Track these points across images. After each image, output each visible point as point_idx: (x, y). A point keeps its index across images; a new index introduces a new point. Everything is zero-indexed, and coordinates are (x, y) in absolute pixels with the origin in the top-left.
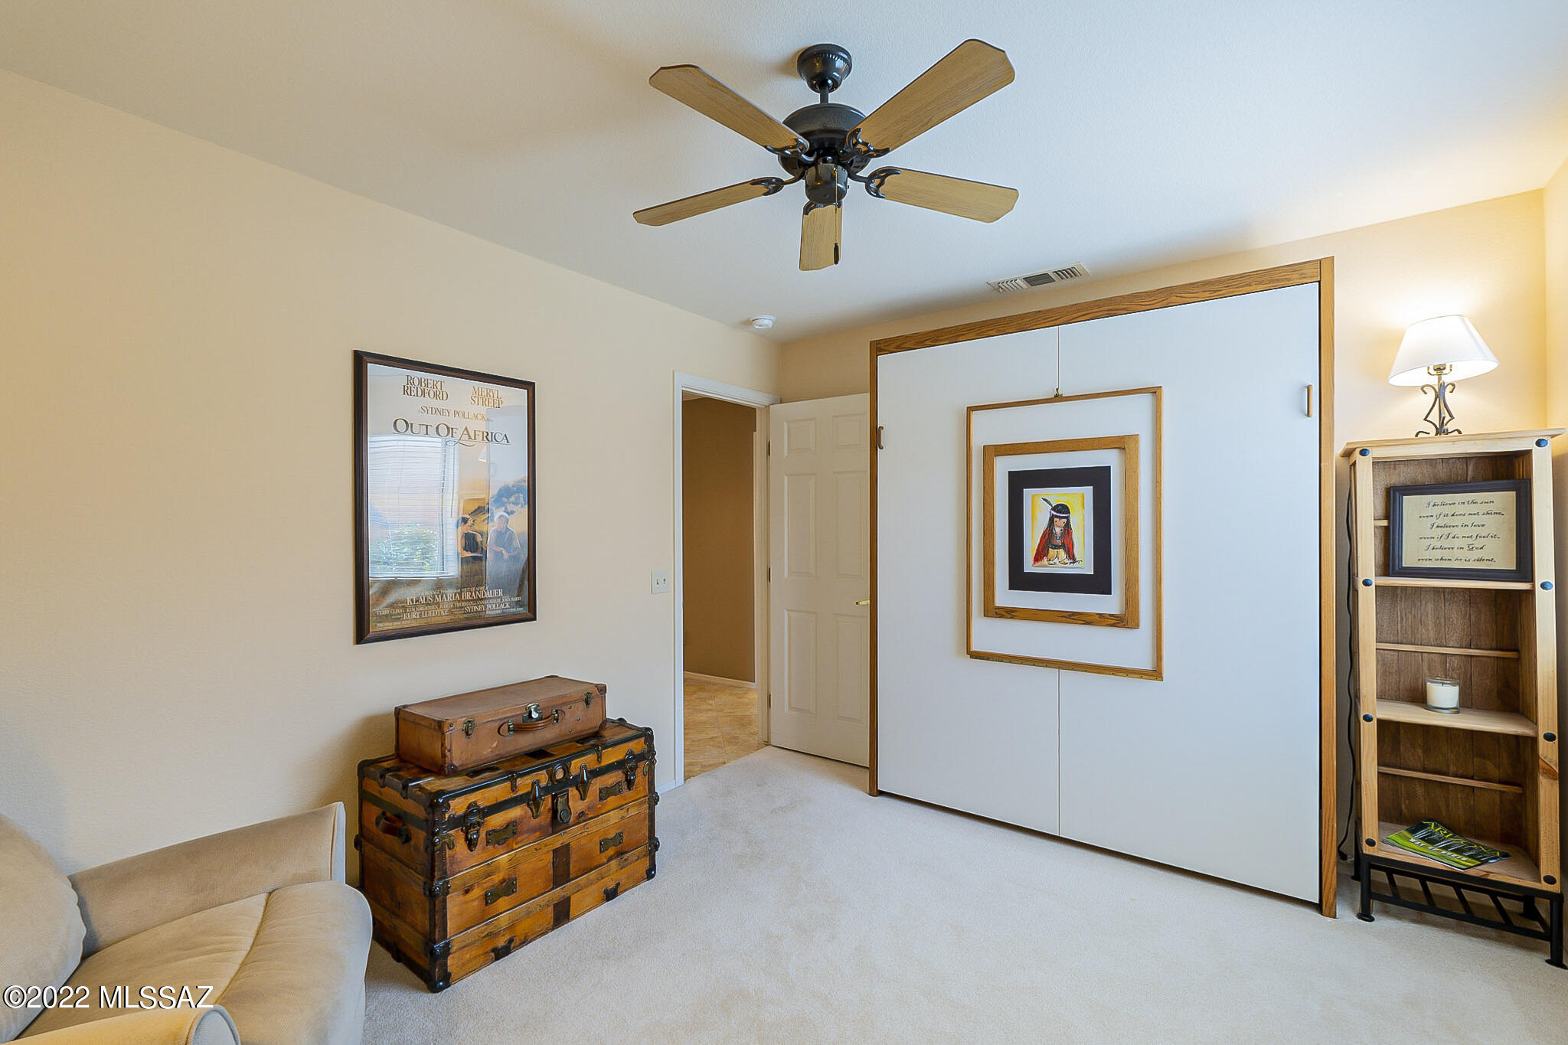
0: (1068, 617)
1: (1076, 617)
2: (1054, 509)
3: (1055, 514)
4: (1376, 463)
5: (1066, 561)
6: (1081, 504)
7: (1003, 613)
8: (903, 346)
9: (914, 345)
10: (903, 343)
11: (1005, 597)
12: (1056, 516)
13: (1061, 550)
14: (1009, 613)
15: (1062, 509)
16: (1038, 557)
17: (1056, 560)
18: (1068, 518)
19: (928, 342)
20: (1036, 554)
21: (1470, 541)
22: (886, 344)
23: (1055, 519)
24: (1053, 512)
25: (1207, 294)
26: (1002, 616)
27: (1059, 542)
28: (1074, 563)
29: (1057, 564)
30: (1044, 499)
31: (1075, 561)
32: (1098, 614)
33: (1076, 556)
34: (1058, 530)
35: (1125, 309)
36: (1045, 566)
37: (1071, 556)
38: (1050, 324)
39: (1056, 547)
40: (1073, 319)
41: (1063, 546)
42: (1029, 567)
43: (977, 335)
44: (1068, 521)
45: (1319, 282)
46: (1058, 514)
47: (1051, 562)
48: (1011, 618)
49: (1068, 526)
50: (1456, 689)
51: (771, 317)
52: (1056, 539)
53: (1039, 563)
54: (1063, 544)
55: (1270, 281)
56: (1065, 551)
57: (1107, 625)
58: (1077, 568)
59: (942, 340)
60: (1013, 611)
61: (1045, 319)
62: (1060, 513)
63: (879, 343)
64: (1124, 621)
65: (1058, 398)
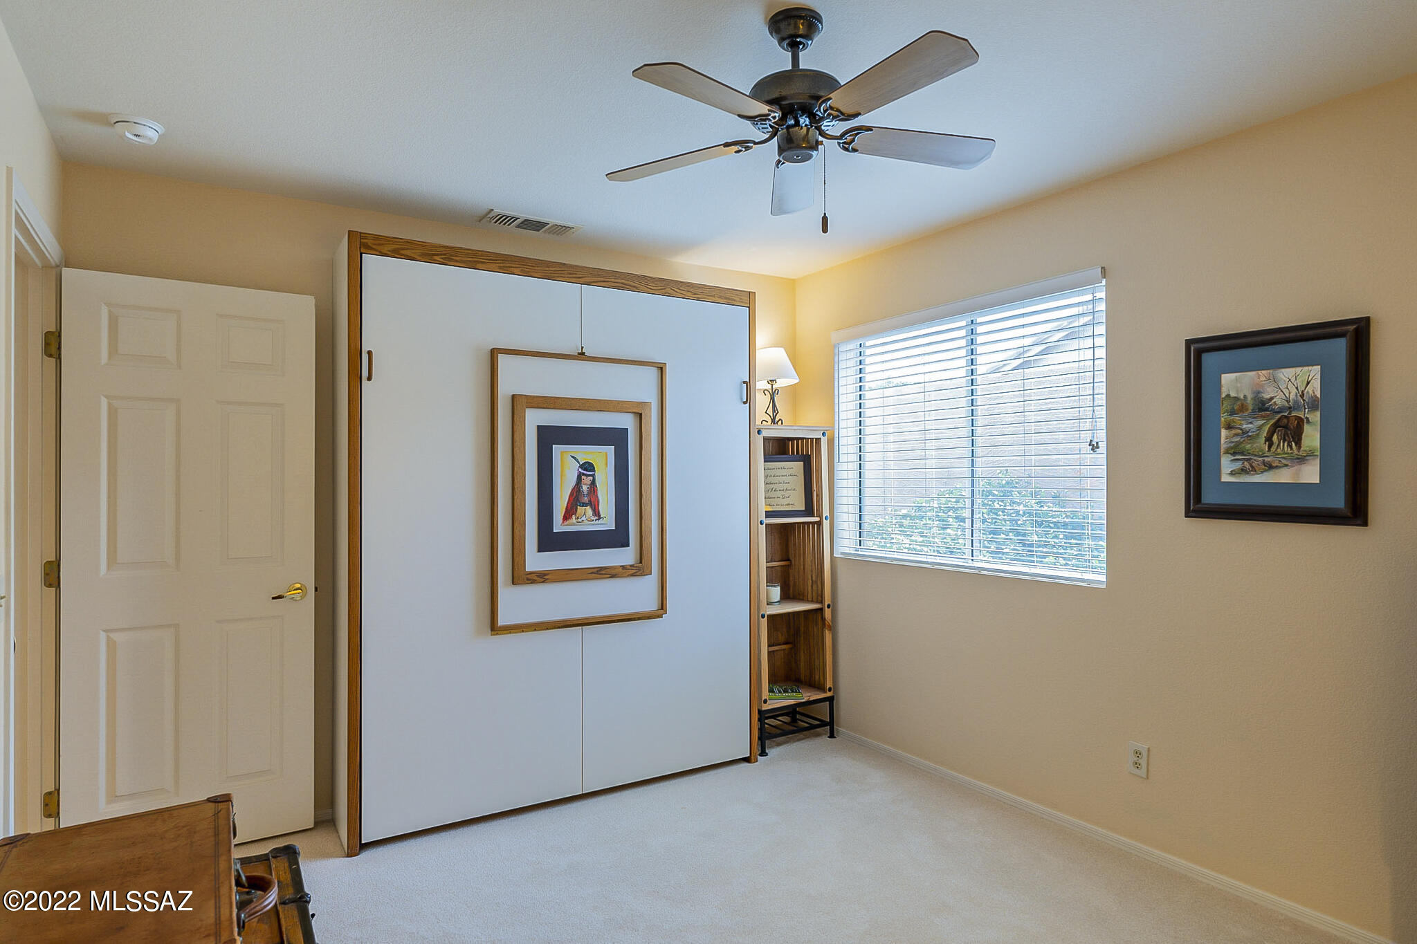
0: (597, 573)
1: (603, 572)
2: (581, 467)
3: (582, 471)
4: (765, 439)
5: (593, 518)
6: (604, 462)
7: (535, 578)
8: (402, 252)
9: (420, 256)
10: (403, 249)
11: (535, 560)
12: (584, 474)
13: (588, 508)
14: (542, 577)
15: (588, 467)
16: (566, 517)
17: (584, 518)
18: (593, 476)
19: (437, 258)
20: (565, 512)
21: (783, 493)
22: (377, 242)
23: (583, 477)
24: (580, 470)
25: (689, 294)
26: (533, 582)
27: (586, 500)
28: (599, 519)
29: (585, 522)
30: (572, 456)
31: (599, 518)
32: (621, 566)
33: (601, 513)
34: (585, 488)
35: (634, 287)
36: (574, 525)
37: (597, 513)
38: (574, 280)
39: (584, 505)
40: (594, 282)
41: (590, 504)
42: (558, 526)
43: (500, 268)
44: (594, 479)
45: (749, 307)
46: (585, 472)
47: (579, 520)
48: (543, 582)
49: (593, 483)
50: (779, 588)
51: (161, 129)
52: (581, 498)
53: (568, 522)
54: (590, 501)
55: (726, 298)
56: (592, 507)
57: (628, 575)
58: (602, 524)
59: (457, 261)
60: (545, 575)
61: (570, 274)
62: (587, 471)
63: (366, 238)
64: (639, 569)
65: (582, 356)
